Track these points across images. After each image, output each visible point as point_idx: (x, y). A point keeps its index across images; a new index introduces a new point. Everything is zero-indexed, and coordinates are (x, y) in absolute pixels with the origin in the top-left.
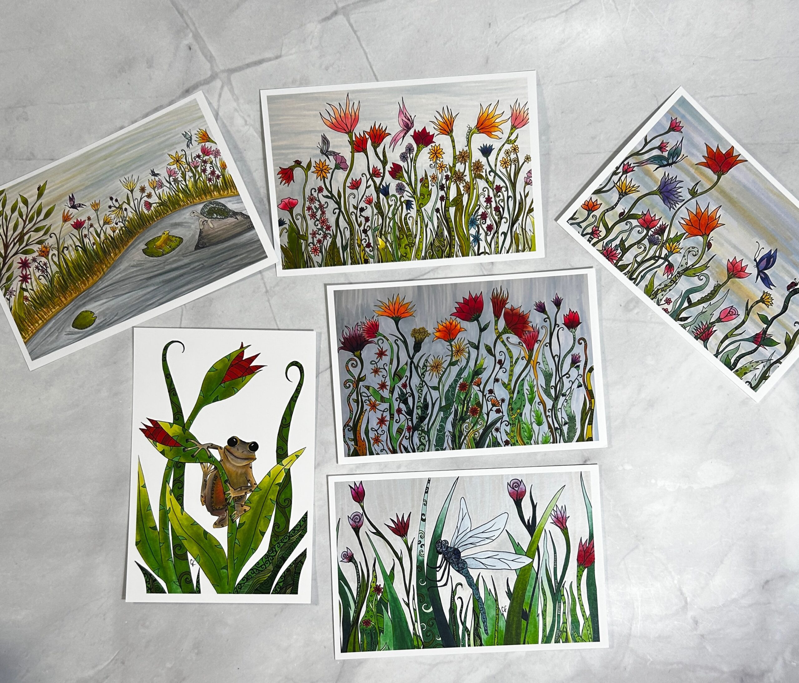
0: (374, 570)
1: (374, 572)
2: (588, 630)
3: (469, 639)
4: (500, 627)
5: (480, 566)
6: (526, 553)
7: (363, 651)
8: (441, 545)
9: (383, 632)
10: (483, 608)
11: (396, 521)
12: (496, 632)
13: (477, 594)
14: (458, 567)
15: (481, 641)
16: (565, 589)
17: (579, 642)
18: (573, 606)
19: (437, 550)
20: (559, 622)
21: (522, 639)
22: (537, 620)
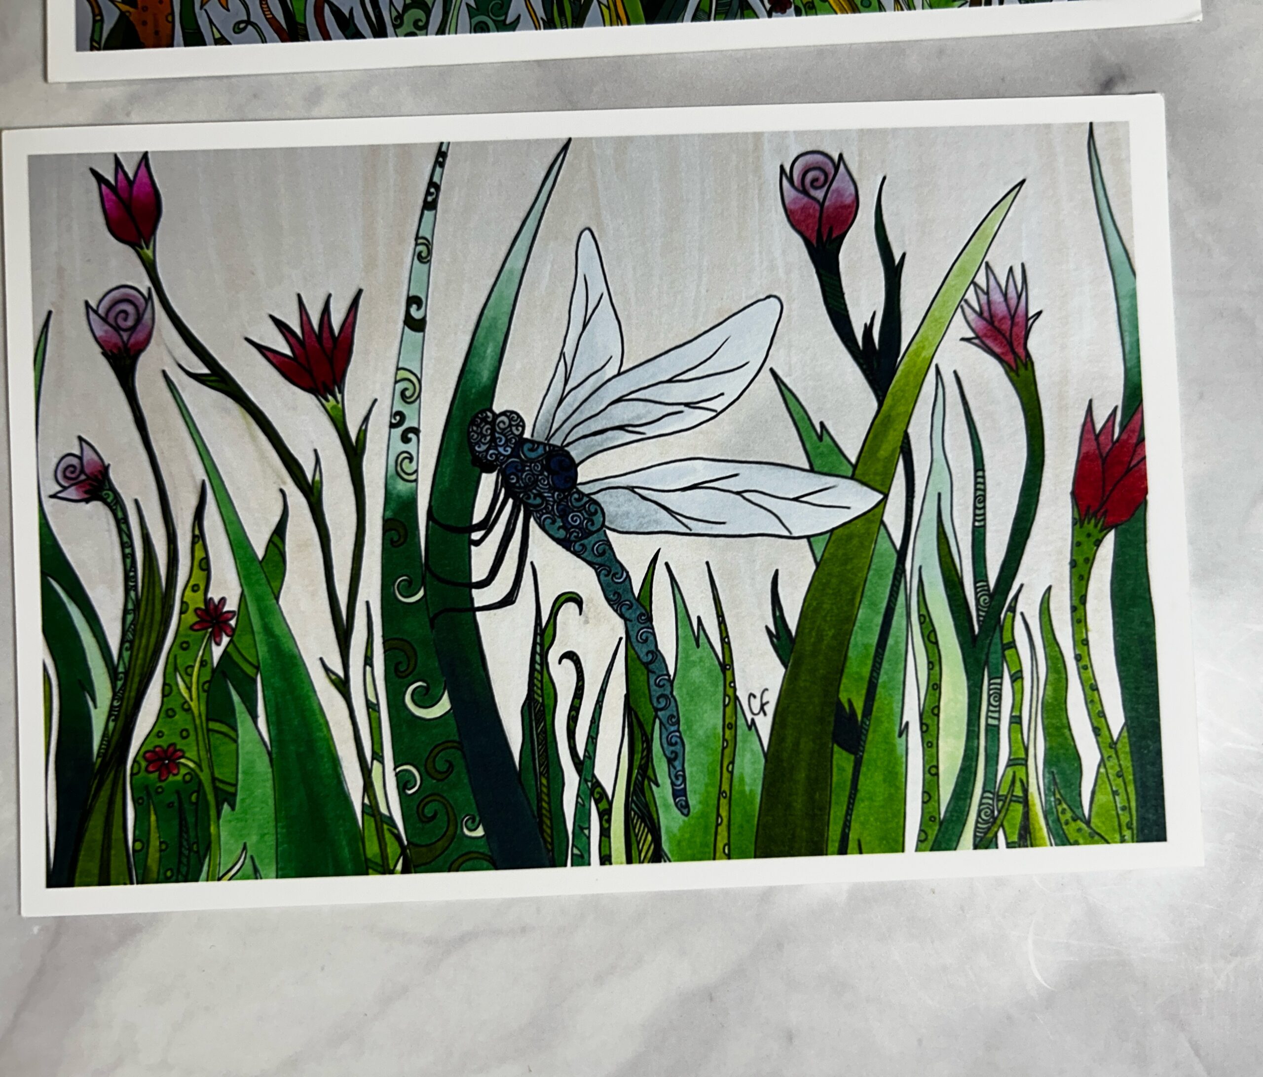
0: (199, 537)
1: (198, 546)
2: (1115, 793)
3: (605, 833)
4: (742, 780)
5: (657, 522)
6: (855, 467)
7: (142, 881)
8: (493, 430)
9: (231, 799)
10: (669, 698)
11: (298, 331)
12: (724, 802)
13: (646, 641)
14: (563, 527)
15: (657, 840)
16: (1018, 618)
17: (1076, 843)
18: (1055, 690)
19: (473, 451)
20: (992, 759)
21: (834, 832)
22: (901, 750)
